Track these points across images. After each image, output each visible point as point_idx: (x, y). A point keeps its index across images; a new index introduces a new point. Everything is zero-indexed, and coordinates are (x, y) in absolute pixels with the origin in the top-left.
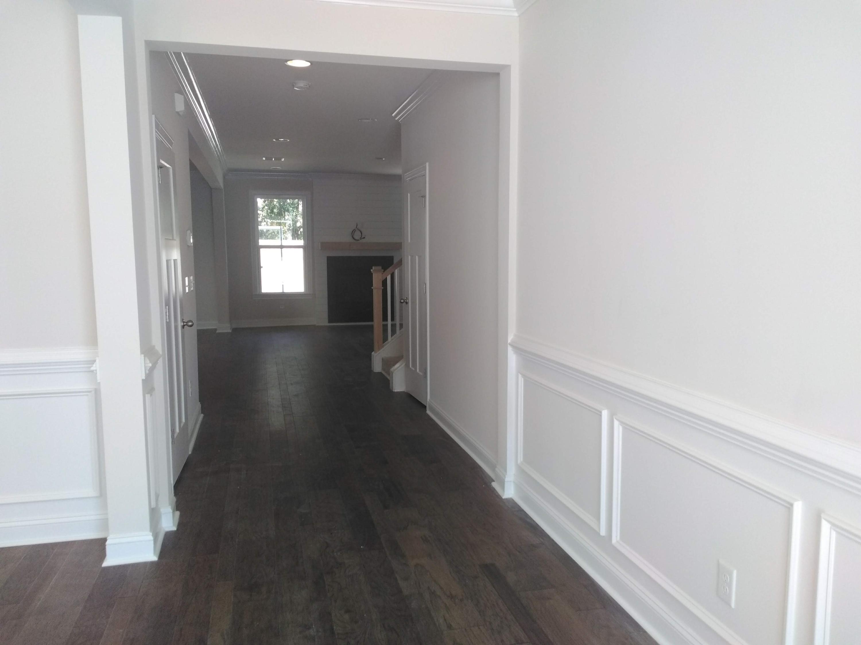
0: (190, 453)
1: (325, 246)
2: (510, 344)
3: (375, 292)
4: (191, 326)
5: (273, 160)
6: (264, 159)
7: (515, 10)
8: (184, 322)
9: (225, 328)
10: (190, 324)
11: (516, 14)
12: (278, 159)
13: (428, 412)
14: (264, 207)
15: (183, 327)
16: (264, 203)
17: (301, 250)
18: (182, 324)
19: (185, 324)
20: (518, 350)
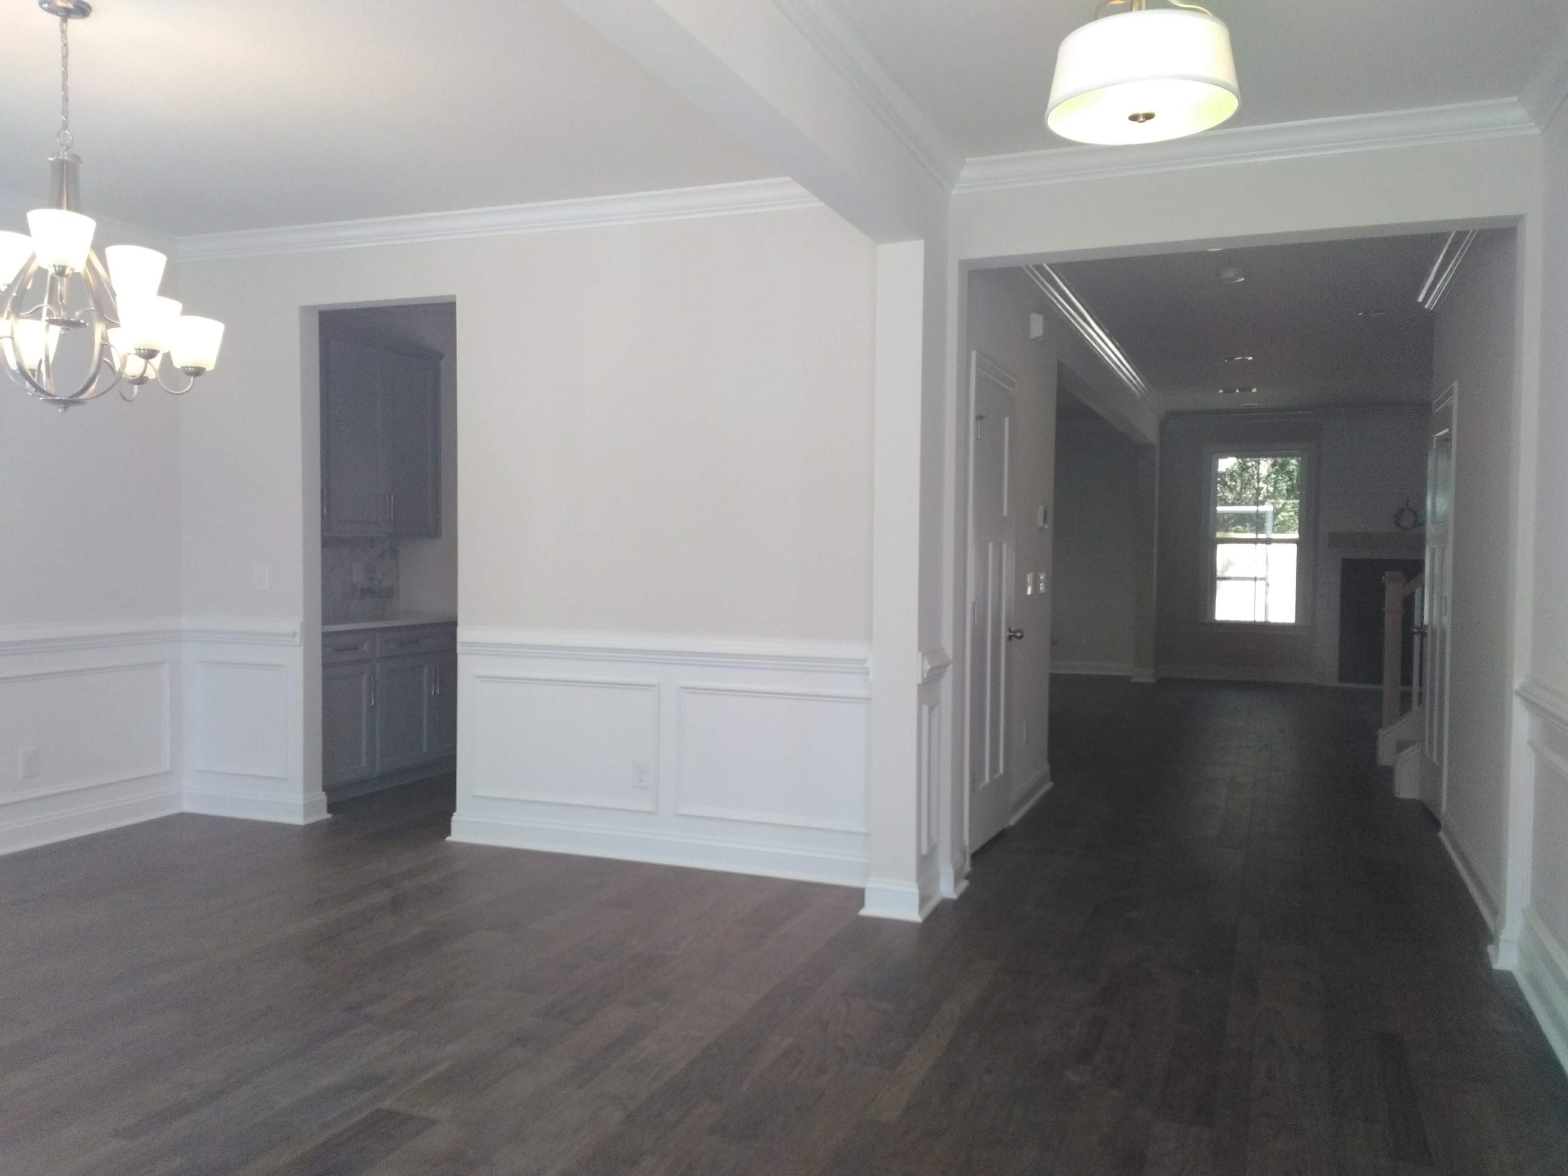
0: (1012, 823)
1: (1336, 539)
2: (1517, 693)
3: (1388, 618)
4: (1021, 637)
5: (1237, 391)
6: (1221, 391)
7: (1533, 124)
8: (1010, 631)
9: (1145, 676)
10: (1019, 634)
11: (1536, 131)
12: (1246, 389)
13: (1442, 835)
14: (1269, 476)
15: (1010, 638)
16: (1272, 468)
17: (1294, 547)
18: (1008, 634)
19: (1012, 634)
20: (1532, 705)
